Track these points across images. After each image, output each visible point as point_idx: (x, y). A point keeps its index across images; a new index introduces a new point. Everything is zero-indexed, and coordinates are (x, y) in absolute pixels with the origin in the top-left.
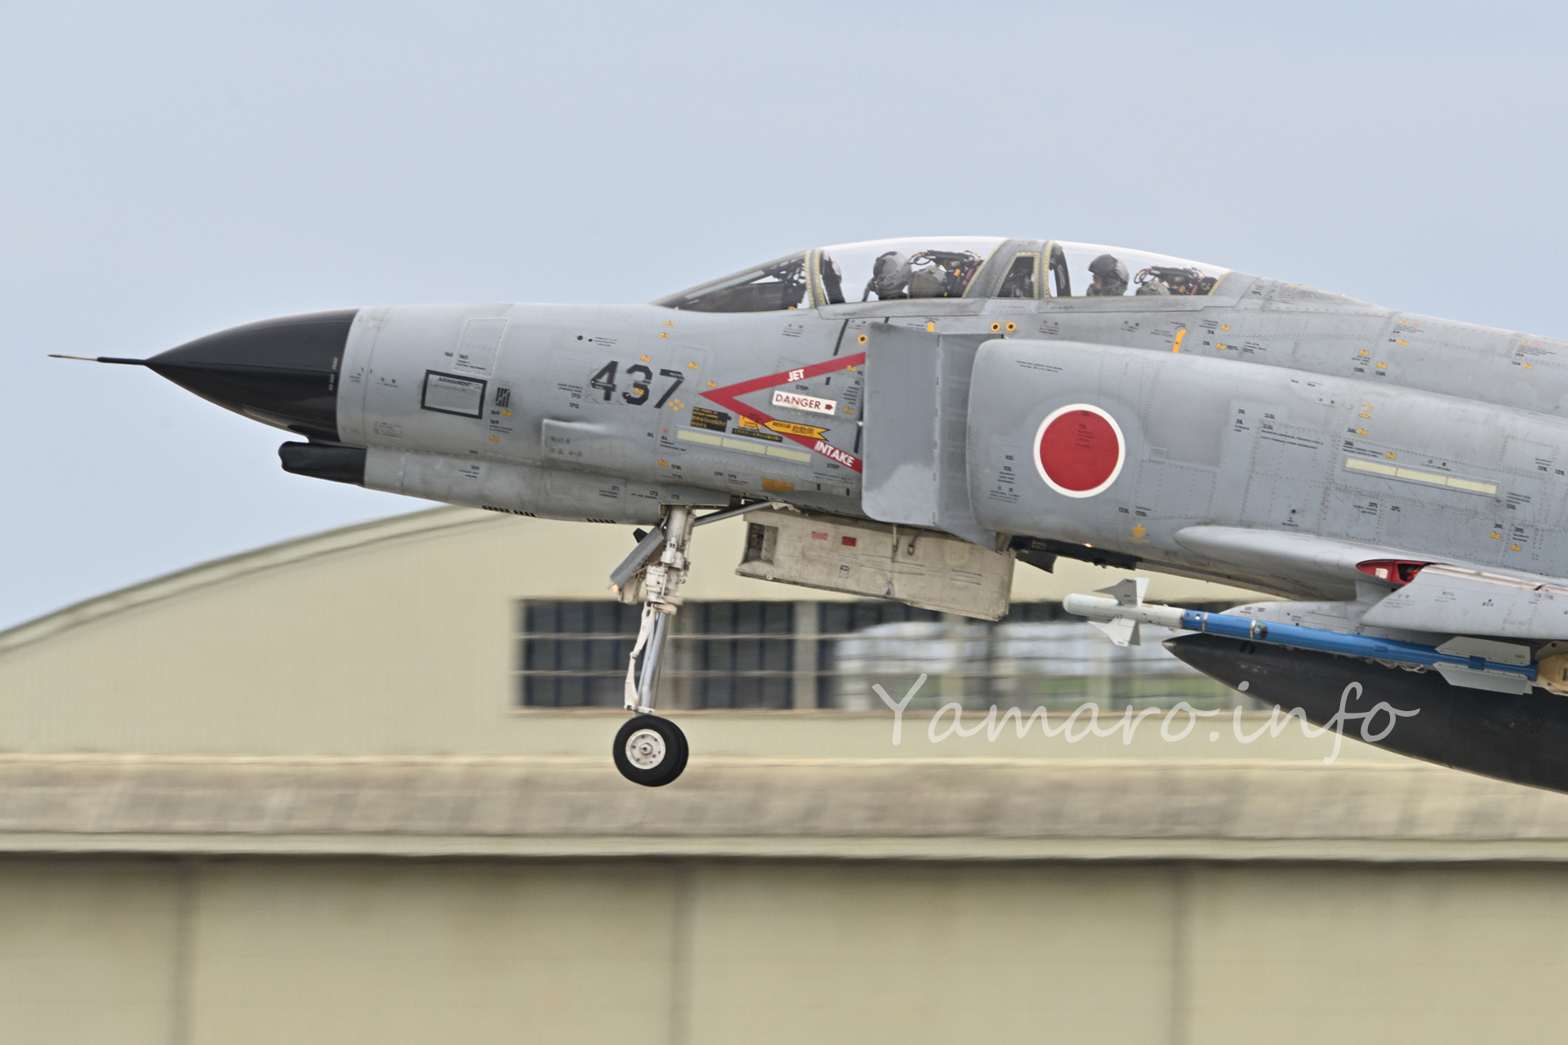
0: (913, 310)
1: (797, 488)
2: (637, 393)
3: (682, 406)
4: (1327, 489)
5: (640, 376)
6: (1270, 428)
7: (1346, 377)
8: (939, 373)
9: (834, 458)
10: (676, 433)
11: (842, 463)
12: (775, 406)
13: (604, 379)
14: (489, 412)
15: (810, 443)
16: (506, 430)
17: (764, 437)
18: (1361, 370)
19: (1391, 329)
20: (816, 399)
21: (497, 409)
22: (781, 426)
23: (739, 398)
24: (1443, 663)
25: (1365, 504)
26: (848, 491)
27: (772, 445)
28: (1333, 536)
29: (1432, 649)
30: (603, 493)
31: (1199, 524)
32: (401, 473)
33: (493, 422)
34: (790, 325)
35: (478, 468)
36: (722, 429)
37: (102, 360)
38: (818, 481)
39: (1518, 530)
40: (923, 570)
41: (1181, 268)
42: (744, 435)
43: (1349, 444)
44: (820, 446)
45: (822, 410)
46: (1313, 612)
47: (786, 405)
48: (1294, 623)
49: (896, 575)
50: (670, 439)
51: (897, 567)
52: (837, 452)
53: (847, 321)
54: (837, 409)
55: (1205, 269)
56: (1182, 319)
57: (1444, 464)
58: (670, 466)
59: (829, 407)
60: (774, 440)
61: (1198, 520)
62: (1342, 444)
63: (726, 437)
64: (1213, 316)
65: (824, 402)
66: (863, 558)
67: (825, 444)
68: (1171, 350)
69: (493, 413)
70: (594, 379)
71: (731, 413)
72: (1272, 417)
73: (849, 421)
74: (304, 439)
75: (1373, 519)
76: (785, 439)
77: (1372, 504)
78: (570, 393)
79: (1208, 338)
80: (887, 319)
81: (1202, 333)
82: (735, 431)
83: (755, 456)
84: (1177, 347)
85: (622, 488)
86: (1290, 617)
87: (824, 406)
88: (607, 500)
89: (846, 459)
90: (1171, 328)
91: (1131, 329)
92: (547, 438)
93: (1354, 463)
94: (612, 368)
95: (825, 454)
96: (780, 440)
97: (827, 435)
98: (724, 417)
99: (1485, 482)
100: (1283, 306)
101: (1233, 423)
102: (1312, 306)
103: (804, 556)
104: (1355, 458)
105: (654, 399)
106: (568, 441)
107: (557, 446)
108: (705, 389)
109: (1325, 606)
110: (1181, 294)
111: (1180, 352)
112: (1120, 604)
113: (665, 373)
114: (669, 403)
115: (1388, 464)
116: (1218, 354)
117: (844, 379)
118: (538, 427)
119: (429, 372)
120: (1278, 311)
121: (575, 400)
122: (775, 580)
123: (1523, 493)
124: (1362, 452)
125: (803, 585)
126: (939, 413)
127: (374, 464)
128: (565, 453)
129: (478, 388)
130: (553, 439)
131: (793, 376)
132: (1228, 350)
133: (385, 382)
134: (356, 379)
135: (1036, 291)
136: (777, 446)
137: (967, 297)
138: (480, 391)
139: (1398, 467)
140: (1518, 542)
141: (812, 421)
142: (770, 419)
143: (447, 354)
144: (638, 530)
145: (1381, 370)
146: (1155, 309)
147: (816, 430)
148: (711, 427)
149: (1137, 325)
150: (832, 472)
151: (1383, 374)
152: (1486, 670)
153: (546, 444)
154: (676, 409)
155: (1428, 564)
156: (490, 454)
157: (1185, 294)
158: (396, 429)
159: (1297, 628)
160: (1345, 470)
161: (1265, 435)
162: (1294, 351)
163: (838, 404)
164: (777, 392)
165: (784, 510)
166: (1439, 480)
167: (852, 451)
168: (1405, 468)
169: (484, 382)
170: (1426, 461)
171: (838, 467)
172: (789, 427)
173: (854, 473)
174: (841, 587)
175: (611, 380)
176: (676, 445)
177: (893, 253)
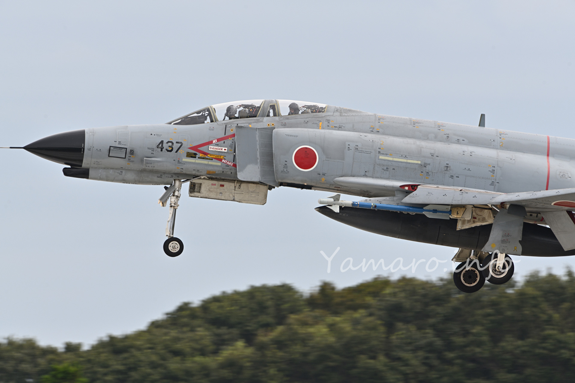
0: (244, 122)
1: (217, 173)
2: (170, 149)
3: (183, 152)
4: (375, 165)
5: (170, 144)
6: (357, 149)
7: (369, 133)
8: (257, 139)
9: (228, 164)
10: (182, 159)
11: (230, 165)
12: (210, 150)
13: (160, 145)
14: (128, 157)
15: (220, 160)
16: (133, 161)
17: (207, 159)
18: (373, 131)
19: (377, 119)
20: (221, 148)
21: (130, 156)
22: (212, 156)
23: (199, 149)
24: (425, 212)
25: (385, 168)
26: (231, 172)
27: (210, 161)
28: (377, 178)
29: (422, 208)
30: (158, 177)
31: (340, 177)
32: (100, 175)
33: (129, 159)
34: (210, 127)
35: (122, 172)
36: (195, 157)
37: (11, 148)
38: (223, 170)
39: (427, 173)
40: (243, 192)
41: (313, 105)
42: (202, 159)
43: (379, 152)
44: (223, 161)
45: (223, 151)
46: (385, 200)
47: (213, 150)
48: (380, 203)
49: (235, 194)
50: (180, 161)
51: (236, 192)
52: (228, 162)
53: (226, 125)
54: (228, 150)
55: (320, 105)
56: (320, 119)
57: (406, 156)
58: (180, 169)
59: (225, 150)
60: (210, 160)
61: (340, 176)
62: (377, 152)
63: (196, 159)
64: (328, 118)
65: (224, 148)
66: (226, 190)
67: (225, 160)
68: (319, 129)
69: (129, 157)
70: (158, 146)
71: (197, 153)
72: (357, 146)
73: (232, 153)
74: (69, 167)
75: (388, 172)
76: (213, 159)
77: (387, 168)
78: (151, 150)
79: (328, 124)
80: (237, 124)
81: (326, 123)
82: (199, 158)
83: (205, 164)
84: (320, 128)
85: (163, 175)
86: (378, 201)
87: (224, 149)
88: (159, 179)
89: (231, 164)
90: (317, 122)
91: (306, 123)
92: (145, 163)
93: (381, 157)
94: (162, 142)
95: (225, 163)
96: (212, 160)
97: (225, 158)
98: (196, 154)
99: (417, 160)
100: (346, 114)
101: (347, 148)
102: (354, 114)
103: (209, 190)
104: (381, 156)
105: (175, 150)
106: (151, 163)
107: (148, 165)
108: (189, 147)
109: (388, 198)
110: (314, 112)
111: (321, 129)
112: (335, 201)
113: (177, 143)
114: (179, 151)
115: (390, 157)
116: (332, 129)
117: (229, 141)
118: (142, 161)
119: (110, 147)
120: (345, 116)
121: (152, 152)
122: (201, 197)
123: (428, 163)
124: (383, 154)
125: (208, 198)
126: (258, 150)
127: (91, 173)
128: (150, 167)
129: (125, 150)
130: (147, 163)
131: (214, 142)
132: (335, 128)
133: (98, 150)
134: (89, 149)
135: (277, 114)
136: (211, 161)
137: (258, 117)
138: (125, 151)
139: (393, 158)
140: (427, 176)
141: (220, 154)
142: (209, 154)
143: (115, 141)
144: (165, 186)
145: (378, 131)
146: (312, 117)
147: (222, 157)
148: (192, 157)
149: (308, 122)
150: (227, 167)
151: (379, 132)
152: (437, 213)
153: (145, 165)
154: (181, 153)
155: (419, 185)
156: (127, 168)
157: (315, 112)
158: (100, 162)
159: (380, 204)
160: (379, 159)
161: (356, 151)
162: (353, 127)
163: (228, 149)
164: (210, 146)
165: (204, 178)
166: (405, 161)
167: (232, 161)
168: (395, 158)
169: (126, 149)
170: (401, 155)
171: (229, 166)
172: (214, 156)
173: (233, 167)
174: (220, 198)
175: (162, 146)
176: (182, 163)
177: (232, 106)
